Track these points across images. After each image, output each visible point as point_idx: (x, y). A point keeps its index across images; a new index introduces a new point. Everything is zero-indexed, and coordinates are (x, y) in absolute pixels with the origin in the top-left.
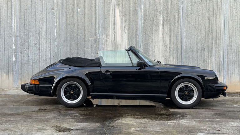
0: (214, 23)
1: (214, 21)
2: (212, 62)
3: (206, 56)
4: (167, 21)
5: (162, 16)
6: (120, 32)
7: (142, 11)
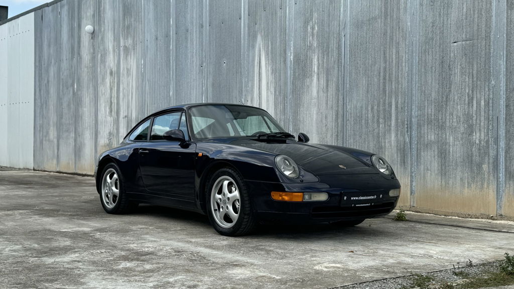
0: (394, 62)
1: (394, 56)
2: (391, 145)
3: (380, 132)
4: (323, 66)
5: (316, 57)
6: (266, 92)
7: (291, 53)
